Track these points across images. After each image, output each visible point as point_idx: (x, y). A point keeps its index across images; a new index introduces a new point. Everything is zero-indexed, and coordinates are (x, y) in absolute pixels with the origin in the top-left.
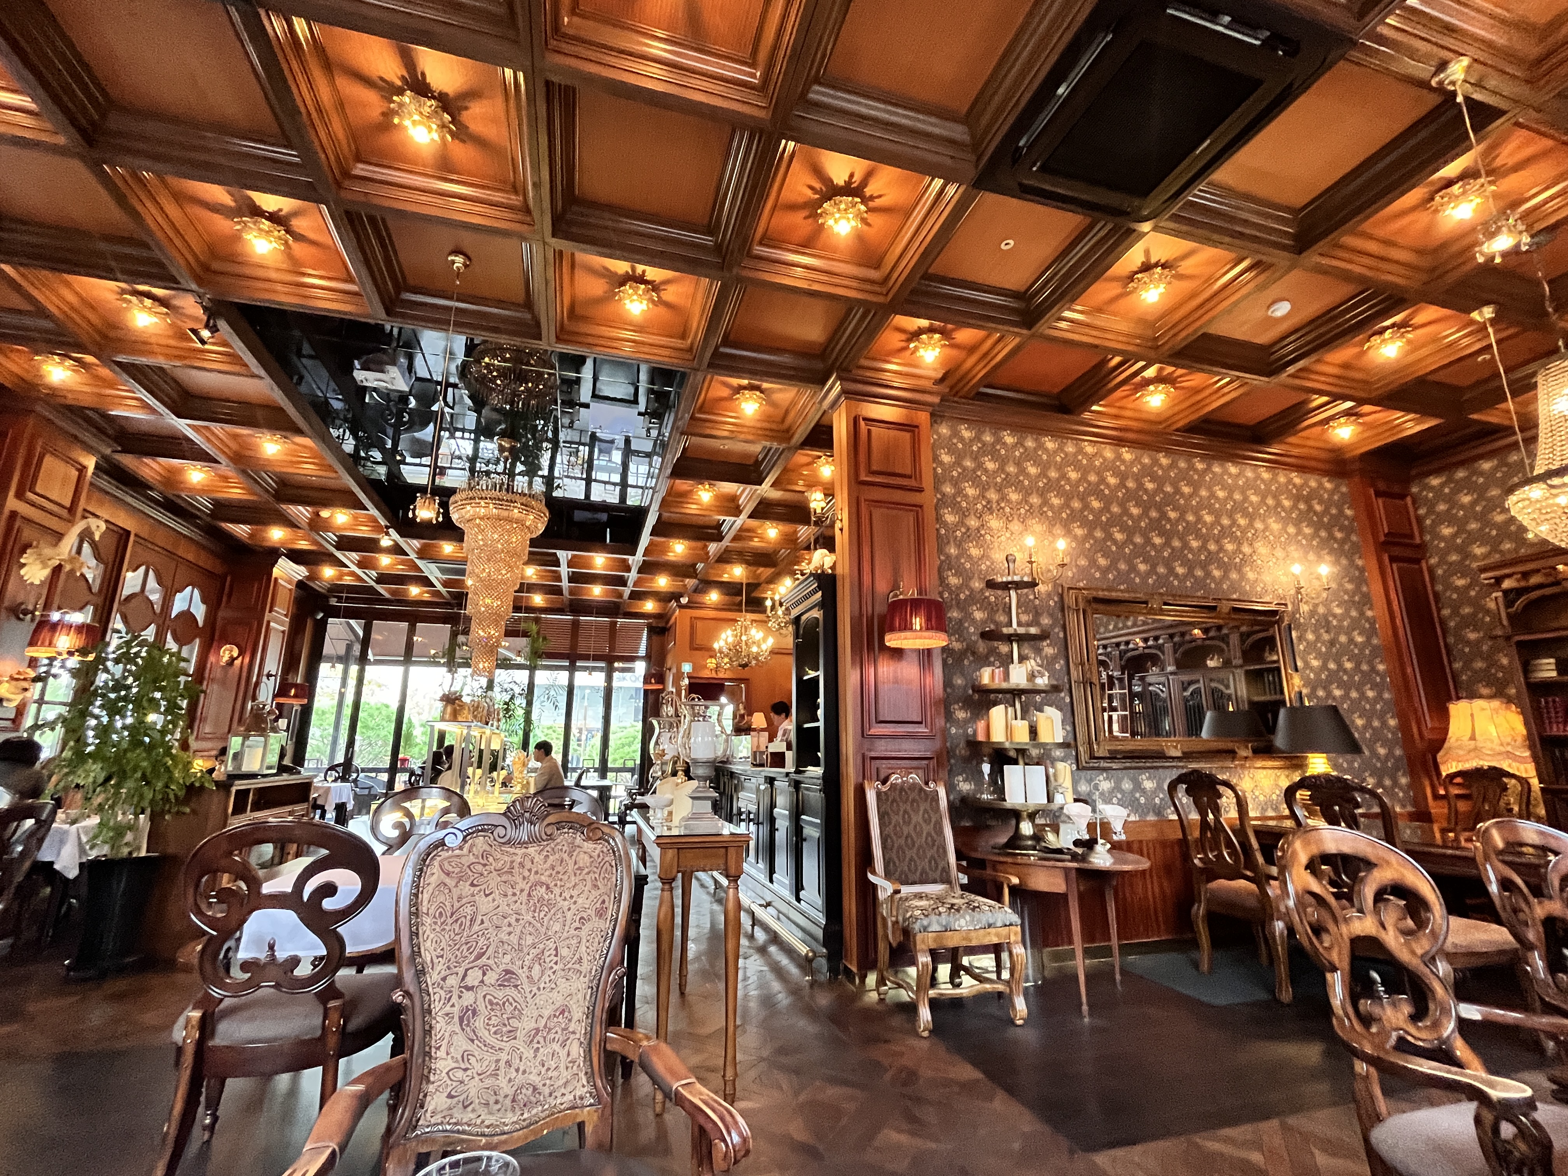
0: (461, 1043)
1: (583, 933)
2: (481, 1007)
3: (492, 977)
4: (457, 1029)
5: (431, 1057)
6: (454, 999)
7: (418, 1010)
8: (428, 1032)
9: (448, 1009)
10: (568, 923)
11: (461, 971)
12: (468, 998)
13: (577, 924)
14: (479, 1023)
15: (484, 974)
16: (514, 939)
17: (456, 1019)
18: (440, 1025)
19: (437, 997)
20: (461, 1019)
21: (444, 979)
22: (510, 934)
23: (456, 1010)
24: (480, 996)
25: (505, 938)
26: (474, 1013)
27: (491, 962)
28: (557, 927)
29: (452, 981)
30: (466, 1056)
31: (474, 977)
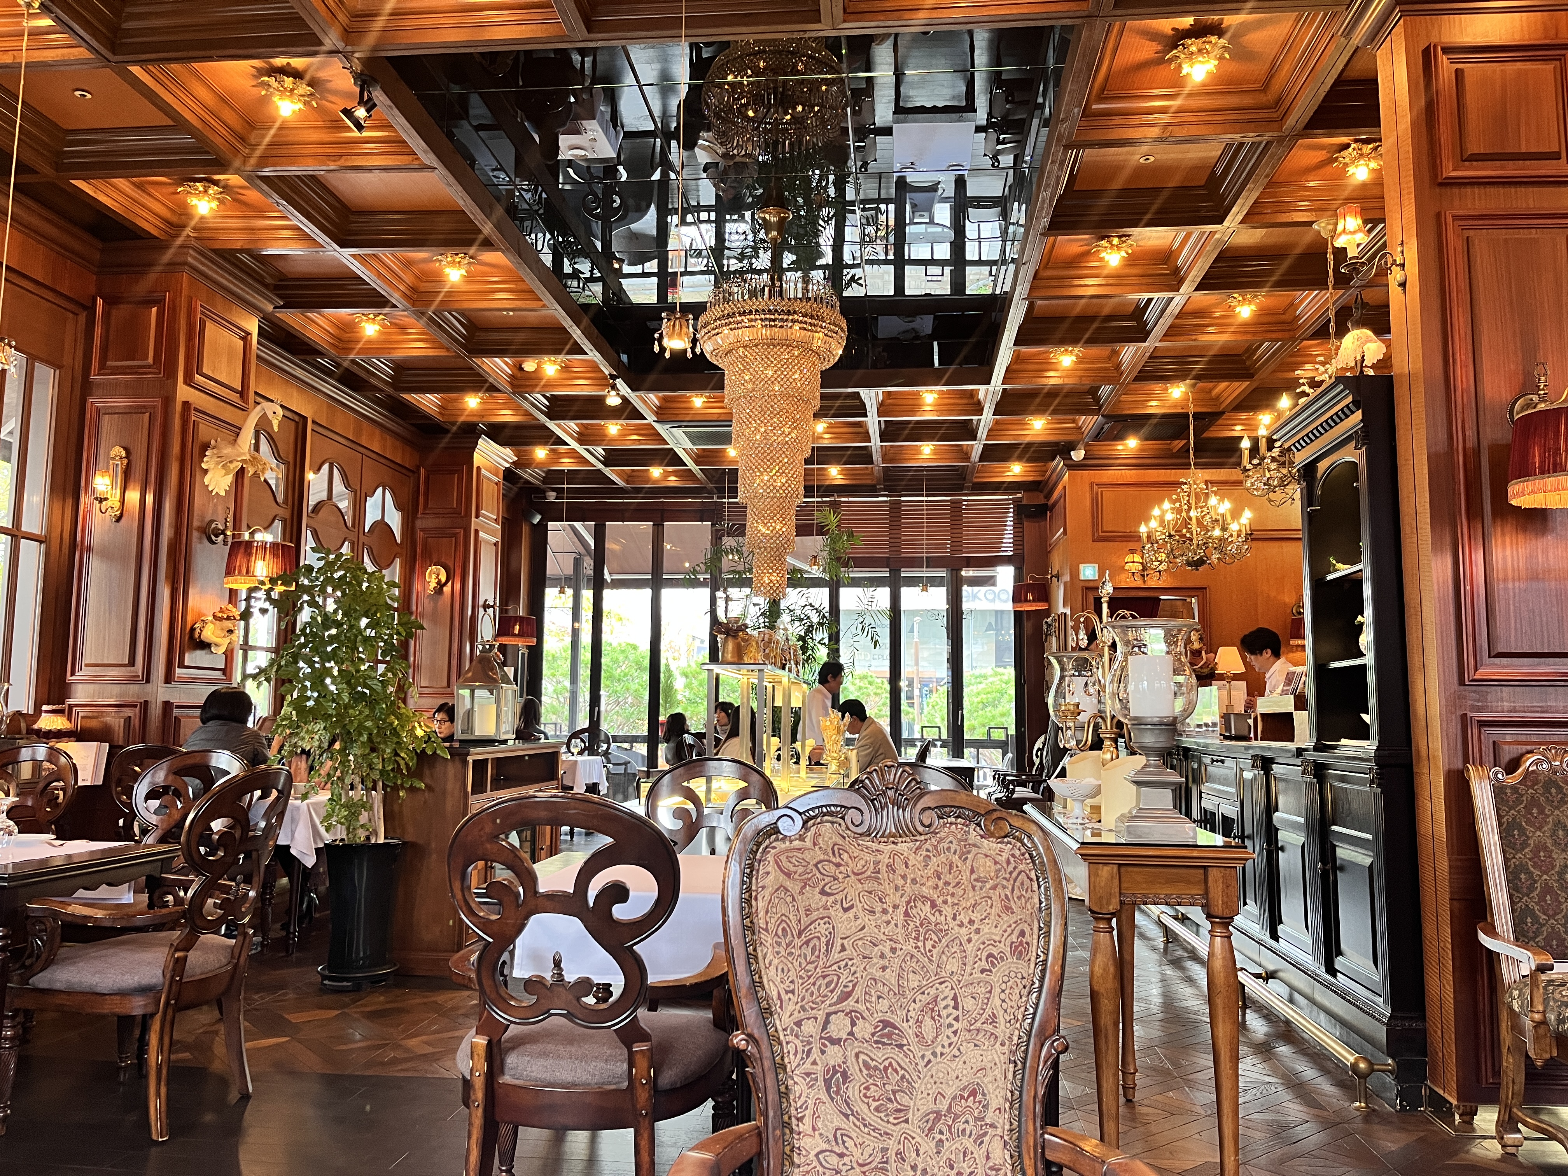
0: (831, 1118)
1: (996, 977)
2: (853, 1068)
3: (864, 1029)
4: (825, 1097)
5: (792, 1131)
6: (815, 1054)
7: (767, 1064)
8: (784, 1094)
9: (807, 1066)
10: (970, 960)
11: (821, 1015)
12: (834, 1056)
13: (984, 964)
14: (853, 1091)
15: (853, 1024)
16: (890, 977)
17: (821, 1083)
18: (799, 1087)
19: (792, 1048)
20: (828, 1083)
21: (798, 1024)
22: (884, 968)
23: (819, 1068)
24: (851, 1055)
25: (878, 974)
26: (845, 1075)
27: (861, 1007)
28: (953, 965)
29: (809, 1028)
30: (838, 1136)
31: (839, 1026)
